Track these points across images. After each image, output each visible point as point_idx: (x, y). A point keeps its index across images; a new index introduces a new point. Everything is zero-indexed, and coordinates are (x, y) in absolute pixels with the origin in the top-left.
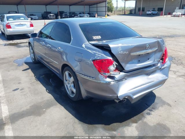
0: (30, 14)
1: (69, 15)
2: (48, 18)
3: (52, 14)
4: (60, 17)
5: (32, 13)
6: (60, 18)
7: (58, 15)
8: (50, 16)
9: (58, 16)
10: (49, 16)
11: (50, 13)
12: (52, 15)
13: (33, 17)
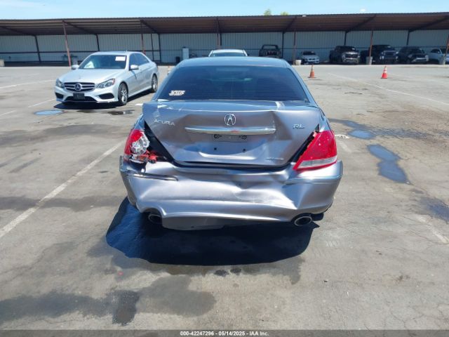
0: (303, 51)
1: (397, 55)
2: (342, 61)
3: (355, 51)
4: (371, 58)
5: (308, 50)
6: (371, 61)
7: (368, 56)
8: (348, 56)
9: (367, 58)
10: (344, 56)
11: (350, 49)
12: (352, 53)
13: (308, 58)
